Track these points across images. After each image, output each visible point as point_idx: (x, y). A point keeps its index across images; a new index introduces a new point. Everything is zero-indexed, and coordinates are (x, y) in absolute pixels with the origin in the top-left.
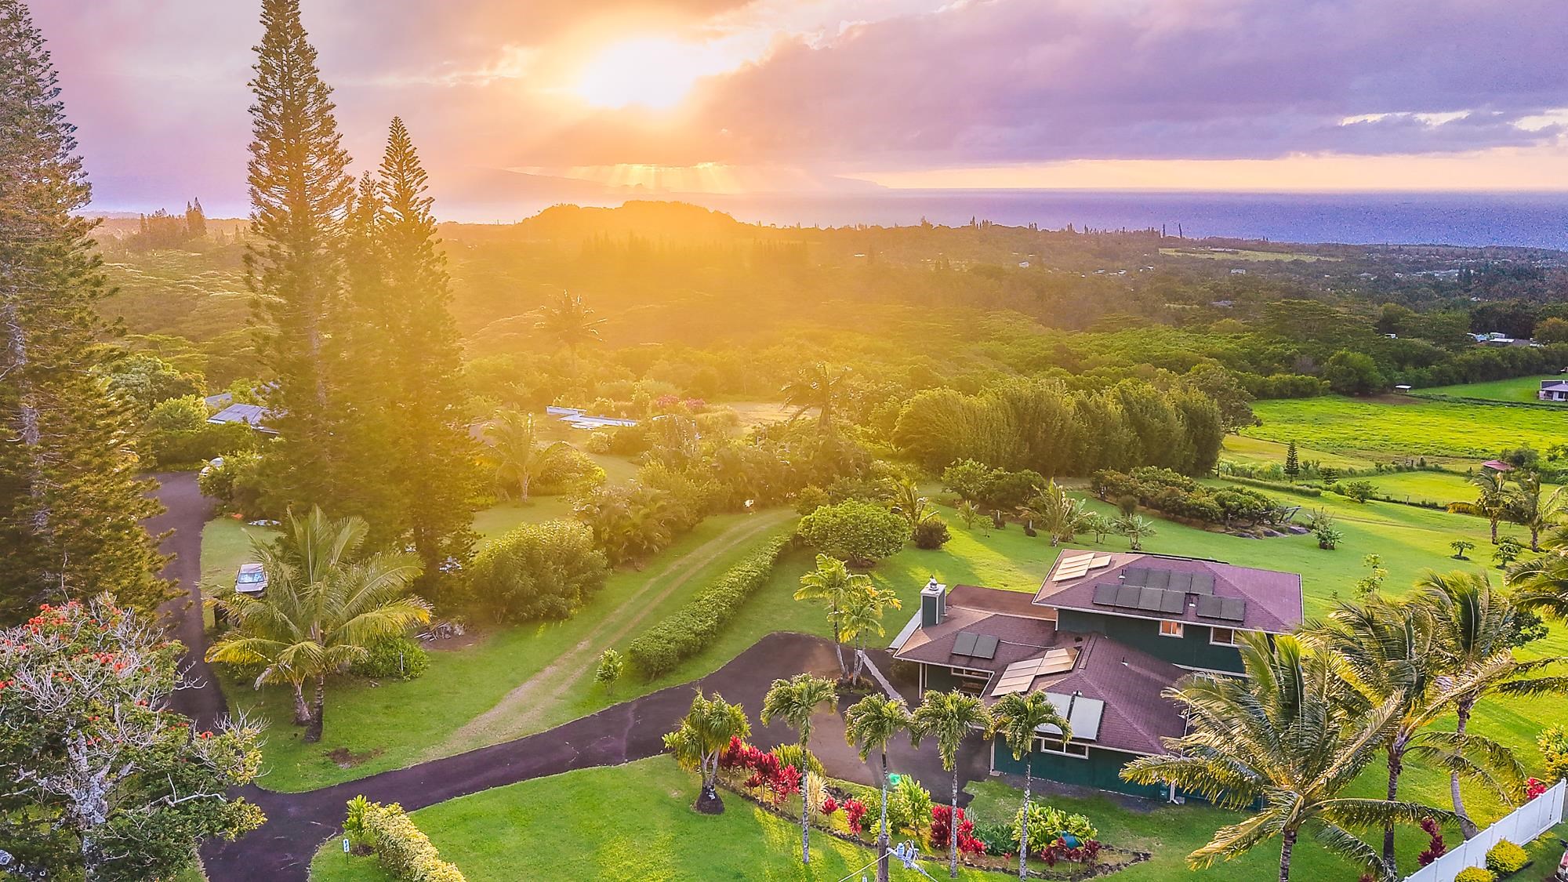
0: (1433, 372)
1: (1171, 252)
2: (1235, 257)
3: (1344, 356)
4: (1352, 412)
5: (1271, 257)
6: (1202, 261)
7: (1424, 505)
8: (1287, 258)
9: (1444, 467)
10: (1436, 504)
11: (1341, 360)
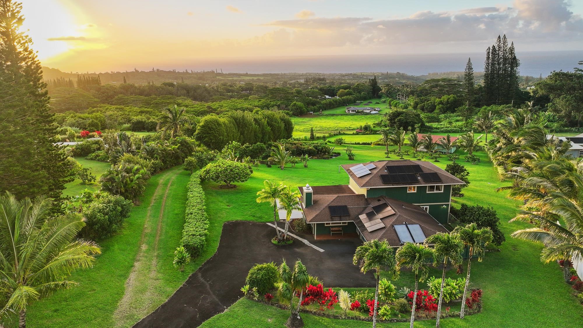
0: (317, 107)
1: (220, 78)
2: (240, 79)
3: (295, 104)
4: (303, 120)
5: (251, 78)
6: (231, 80)
7: (356, 144)
8: (255, 78)
9: (346, 132)
10: (359, 143)
11: (295, 105)
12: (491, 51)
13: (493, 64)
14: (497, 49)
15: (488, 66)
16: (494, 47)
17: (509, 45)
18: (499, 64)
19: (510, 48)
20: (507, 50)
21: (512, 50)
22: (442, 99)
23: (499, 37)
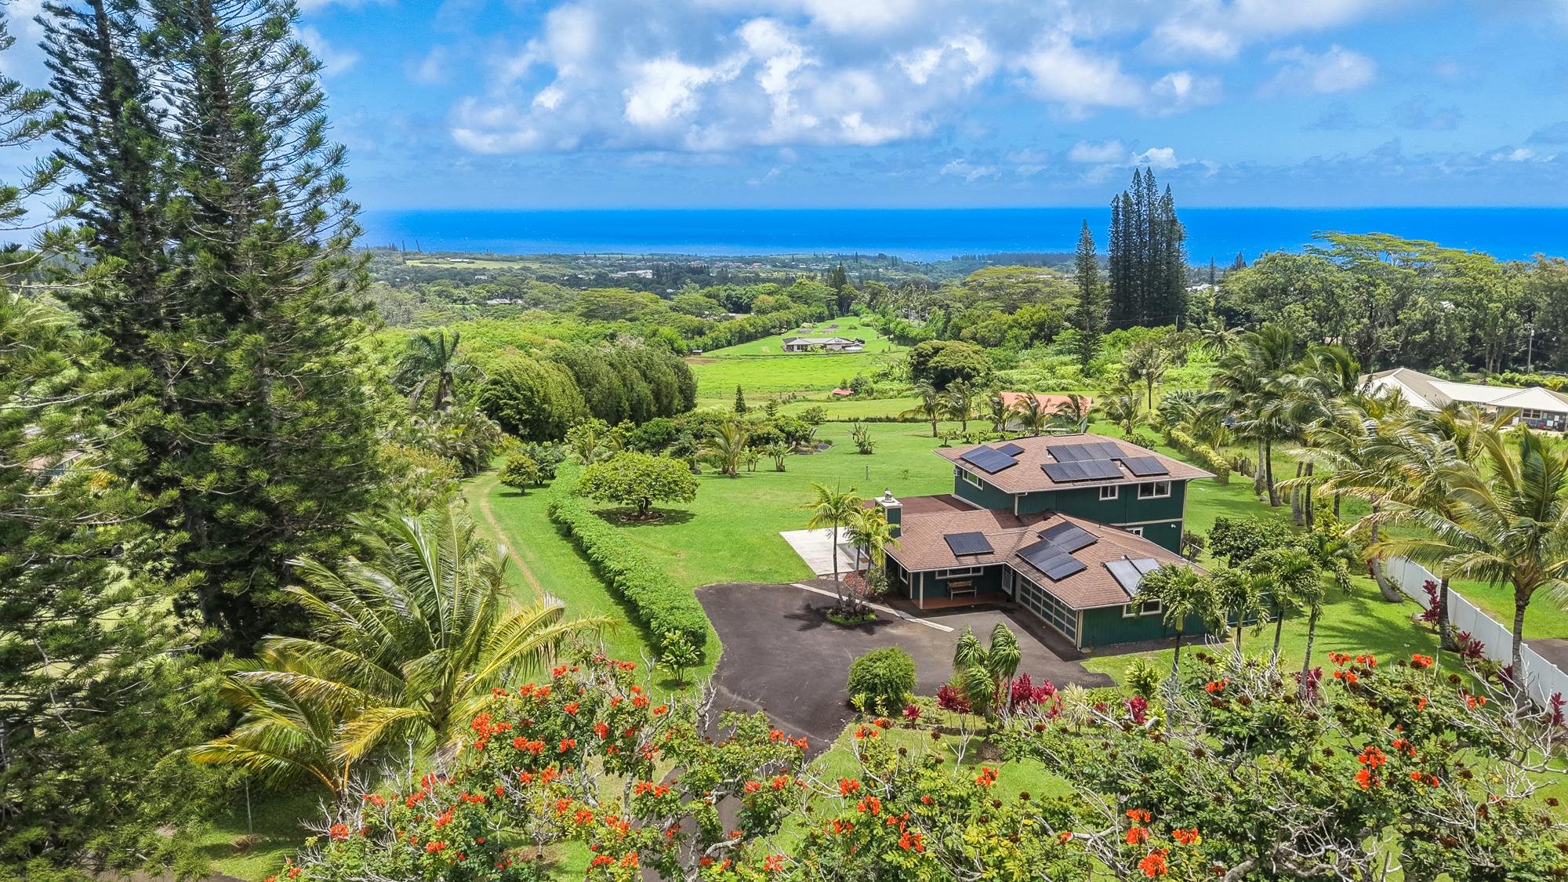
0: (711, 338)
1: (418, 264)
12: (1120, 204)
13: (1127, 235)
14: (1134, 201)
15: (1117, 239)
16: (1126, 195)
17: (1161, 193)
18: (1140, 234)
19: (1163, 198)
20: (1156, 203)
21: (1167, 201)
22: (1016, 316)
23: (1137, 174)
